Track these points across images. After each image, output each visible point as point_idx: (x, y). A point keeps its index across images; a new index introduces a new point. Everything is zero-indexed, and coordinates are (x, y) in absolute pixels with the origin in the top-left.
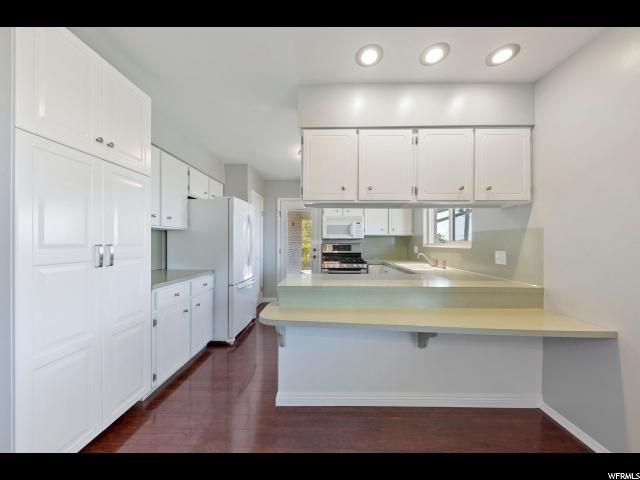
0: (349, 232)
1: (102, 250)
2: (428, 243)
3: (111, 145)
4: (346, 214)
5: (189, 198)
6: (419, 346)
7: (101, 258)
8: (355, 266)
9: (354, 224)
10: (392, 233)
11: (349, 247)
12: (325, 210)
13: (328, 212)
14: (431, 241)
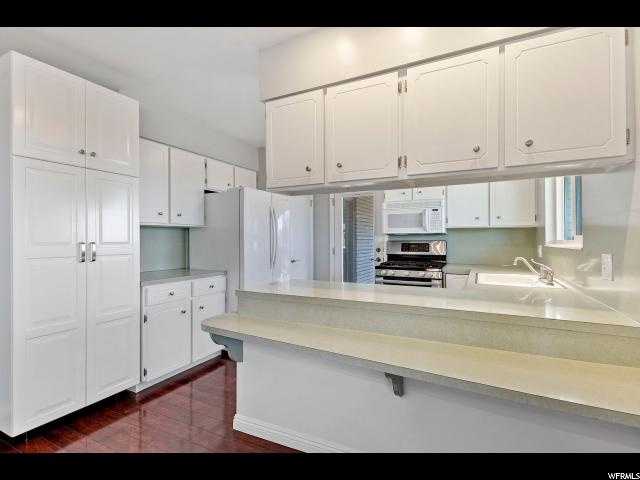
0: (421, 224)
1: (83, 248)
2: (555, 241)
3: (93, 154)
4: (417, 197)
5: (206, 192)
6: (396, 393)
7: (83, 255)
8: (421, 274)
9: (429, 212)
10: (495, 224)
11: (425, 247)
12: (387, 192)
13: (392, 195)
14: (560, 235)
